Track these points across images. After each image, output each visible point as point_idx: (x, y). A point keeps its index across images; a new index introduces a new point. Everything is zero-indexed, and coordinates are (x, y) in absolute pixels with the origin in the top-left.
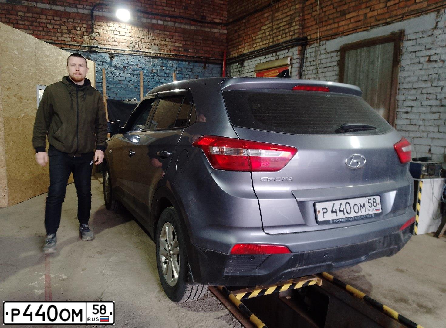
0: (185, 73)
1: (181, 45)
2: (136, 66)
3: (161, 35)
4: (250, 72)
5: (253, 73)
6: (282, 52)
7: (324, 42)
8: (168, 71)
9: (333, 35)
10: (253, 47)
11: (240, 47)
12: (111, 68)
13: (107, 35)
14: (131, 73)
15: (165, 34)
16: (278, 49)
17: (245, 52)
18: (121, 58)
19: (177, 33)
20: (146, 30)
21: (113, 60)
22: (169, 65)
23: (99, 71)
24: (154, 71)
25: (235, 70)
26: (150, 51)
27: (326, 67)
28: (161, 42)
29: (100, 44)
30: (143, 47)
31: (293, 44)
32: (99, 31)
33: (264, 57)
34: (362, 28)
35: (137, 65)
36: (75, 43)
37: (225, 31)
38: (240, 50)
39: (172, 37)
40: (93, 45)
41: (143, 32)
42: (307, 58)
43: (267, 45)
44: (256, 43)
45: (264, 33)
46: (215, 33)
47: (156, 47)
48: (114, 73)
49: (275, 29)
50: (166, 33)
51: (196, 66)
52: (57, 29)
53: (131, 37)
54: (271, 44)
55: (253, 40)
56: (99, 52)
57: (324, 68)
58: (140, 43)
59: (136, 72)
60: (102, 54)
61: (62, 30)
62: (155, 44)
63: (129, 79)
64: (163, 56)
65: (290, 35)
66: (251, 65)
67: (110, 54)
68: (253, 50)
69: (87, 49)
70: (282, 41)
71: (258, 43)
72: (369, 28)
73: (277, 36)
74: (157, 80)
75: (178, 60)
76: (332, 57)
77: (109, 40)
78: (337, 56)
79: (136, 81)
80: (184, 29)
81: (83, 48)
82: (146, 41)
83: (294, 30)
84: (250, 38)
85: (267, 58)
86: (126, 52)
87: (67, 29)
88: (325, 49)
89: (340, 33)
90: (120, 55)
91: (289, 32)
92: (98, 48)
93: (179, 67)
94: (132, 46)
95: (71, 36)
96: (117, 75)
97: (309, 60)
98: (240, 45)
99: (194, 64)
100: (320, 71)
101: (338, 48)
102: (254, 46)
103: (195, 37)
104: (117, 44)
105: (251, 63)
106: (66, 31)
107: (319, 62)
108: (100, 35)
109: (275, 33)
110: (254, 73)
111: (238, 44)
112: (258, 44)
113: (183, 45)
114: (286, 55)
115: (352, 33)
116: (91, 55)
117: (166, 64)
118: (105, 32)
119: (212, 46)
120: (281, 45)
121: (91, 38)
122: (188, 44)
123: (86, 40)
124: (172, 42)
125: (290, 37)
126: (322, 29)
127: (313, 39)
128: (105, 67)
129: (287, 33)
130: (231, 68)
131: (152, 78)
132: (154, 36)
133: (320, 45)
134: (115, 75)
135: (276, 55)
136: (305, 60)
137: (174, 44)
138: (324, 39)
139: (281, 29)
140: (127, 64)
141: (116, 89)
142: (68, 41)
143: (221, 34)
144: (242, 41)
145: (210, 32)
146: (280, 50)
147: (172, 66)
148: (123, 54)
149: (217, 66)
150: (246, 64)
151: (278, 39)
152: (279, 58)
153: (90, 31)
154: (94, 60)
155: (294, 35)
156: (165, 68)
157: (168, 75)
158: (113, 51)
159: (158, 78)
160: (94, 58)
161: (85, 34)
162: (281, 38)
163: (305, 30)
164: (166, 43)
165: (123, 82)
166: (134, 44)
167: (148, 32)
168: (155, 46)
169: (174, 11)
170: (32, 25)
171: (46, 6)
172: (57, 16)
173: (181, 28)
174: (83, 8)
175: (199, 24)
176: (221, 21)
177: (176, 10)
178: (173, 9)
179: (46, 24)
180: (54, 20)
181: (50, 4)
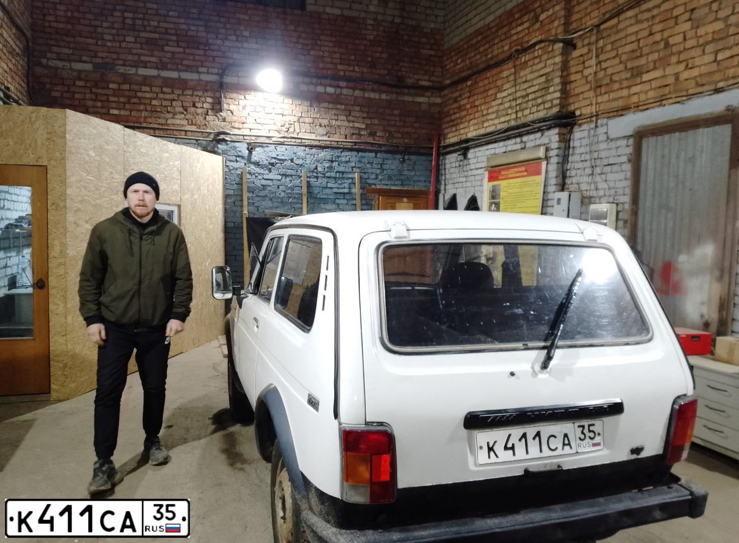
0: (370, 171)
1: (363, 126)
2: (290, 162)
3: (330, 111)
4: (477, 169)
5: (483, 170)
6: (532, 137)
7: (605, 121)
8: (342, 169)
9: (621, 110)
10: (483, 127)
11: (462, 126)
12: (251, 165)
13: (244, 113)
14: (281, 173)
15: (337, 109)
16: (525, 131)
17: (470, 135)
18: (266, 149)
19: (358, 106)
20: (308, 103)
21: (253, 152)
22: (344, 159)
23: (230, 170)
24: (319, 169)
25: (453, 165)
26: (313, 137)
27: (609, 165)
28: (331, 121)
29: (233, 127)
30: (302, 131)
31: (550, 125)
32: (232, 107)
33: (501, 144)
34: (671, 98)
35: (292, 160)
36: (194, 128)
37: (438, 100)
38: (462, 131)
39: (348, 113)
40: (222, 130)
41: (301, 106)
42: (574, 147)
43: (506, 124)
44: (487, 120)
45: (501, 104)
46: (420, 103)
47: (322, 131)
48: (254, 174)
49: (519, 98)
50: (339, 106)
51: (387, 159)
52: (167, 106)
53: (283, 115)
54: (513, 123)
55: (483, 116)
56: (231, 141)
57: (605, 165)
58: (296, 124)
59: (289, 172)
60: (237, 144)
61: (174, 108)
62: (320, 125)
63: (279, 183)
64: (334, 144)
65: (544, 109)
66: (480, 157)
67: (249, 144)
68: (482, 131)
69: (212, 136)
70: (531, 118)
71: (492, 120)
72: (684, 98)
73: (523, 110)
74: (324, 184)
75: (358, 151)
76: (617, 148)
77: (248, 121)
78: (627, 146)
79: (289, 185)
80: (369, 99)
81: (207, 134)
82: (307, 120)
83: (551, 101)
84: (478, 112)
85: (506, 146)
86: (274, 139)
87: (183, 106)
88: (607, 133)
89: (632, 107)
90: (264, 145)
91: (544, 103)
92: (229, 134)
93: (360, 162)
94: (284, 129)
95: (188, 116)
96: (260, 177)
97: (578, 151)
98: (462, 123)
99: (385, 156)
100: (598, 170)
101: (630, 132)
102: (486, 125)
103: (387, 111)
104: (259, 127)
105: (478, 154)
106: (181, 110)
107: (596, 155)
108: (232, 114)
109: (520, 104)
110: (485, 171)
111: (459, 121)
112: (491, 122)
113: (367, 125)
114: (538, 142)
115: (653, 108)
116: (219, 146)
117: (339, 157)
118: (241, 108)
119: (416, 125)
120: (529, 125)
121: (218, 119)
122: (376, 123)
123: (212, 123)
124: (349, 121)
125: (545, 112)
126: (600, 99)
127: (585, 115)
128: (241, 164)
129: (540, 104)
130: (447, 161)
131: (315, 180)
132: (319, 111)
133: (596, 127)
134: (256, 177)
135: (522, 142)
136: (571, 150)
137: (351, 125)
138: (603, 116)
139: (530, 97)
140: (275, 158)
141: (257, 199)
142: (183, 125)
143: (431, 105)
144: (465, 116)
145: (413, 101)
146: (528, 133)
147: (348, 160)
148: (270, 144)
149: (423, 158)
150: (471, 154)
151: (524, 114)
152: (527, 146)
153: (217, 107)
154: (224, 153)
155: (551, 108)
156: (337, 163)
157: (341, 176)
158: (254, 138)
159: (325, 180)
160: (222, 151)
161: (210, 112)
162: (530, 113)
163: (571, 100)
164: (339, 123)
165: (269, 188)
166: (288, 126)
167: (311, 106)
168: (321, 129)
169: (354, 71)
170: (129, 103)
171: (153, 72)
172: (167, 87)
173: (364, 97)
174: (208, 73)
175: (394, 90)
176: (431, 84)
177: (357, 69)
178: (351, 68)
179: (151, 99)
180: (162, 92)
181: (157, 68)
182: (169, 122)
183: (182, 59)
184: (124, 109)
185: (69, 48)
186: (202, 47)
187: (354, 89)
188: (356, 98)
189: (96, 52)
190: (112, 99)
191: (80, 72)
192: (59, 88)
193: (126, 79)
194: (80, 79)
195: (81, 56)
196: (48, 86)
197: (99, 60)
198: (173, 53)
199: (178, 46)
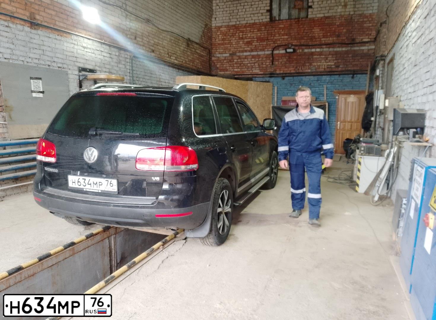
1: (333, 64)
3: (318, 59)
12: (283, 85)
13: (281, 65)
15: (321, 58)
19: (330, 55)
28: (318, 63)
30: (304, 69)
32: (276, 63)
35: (300, 82)
36: (262, 73)
37: (373, 47)
39: (326, 59)
47: (314, 68)
50: (322, 56)
58: (302, 66)
61: (255, 66)
62: (313, 66)
64: (319, 73)
67: (282, 77)
77: (282, 68)
80: (337, 52)
82: (307, 64)
86: (292, 74)
87: (258, 65)
92: (275, 74)
93: (331, 80)
94: (297, 69)
99: (345, 76)
103: (345, 56)
118: (280, 63)
119: (361, 60)
122: (340, 62)
123: (268, 70)
124: (326, 62)
128: (279, 85)
132: (312, 60)
137: (327, 64)
142: (258, 72)
143: (369, 50)
145: (359, 50)
149: (363, 75)
153: (271, 64)
158: (284, 74)
161: (268, 66)
164: (321, 64)
167: (309, 58)
169: (329, 40)
170: (240, 66)
171: (248, 54)
172: (253, 58)
173: (334, 51)
174: (268, 51)
175: (350, 45)
176: (369, 40)
177: (331, 39)
178: (328, 39)
179: (247, 64)
180: (251, 61)
181: (250, 52)
182: (254, 71)
183: (259, 47)
184: (239, 68)
185: (222, 49)
186: (266, 41)
187: (329, 48)
188: (330, 51)
189: (230, 49)
190: (235, 65)
191: (225, 57)
192: (219, 64)
193: (239, 57)
194: (225, 59)
195: (226, 52)
196: (216, 64)
197: (231, 52)
198: (255, 45)
199: (257, 42)
